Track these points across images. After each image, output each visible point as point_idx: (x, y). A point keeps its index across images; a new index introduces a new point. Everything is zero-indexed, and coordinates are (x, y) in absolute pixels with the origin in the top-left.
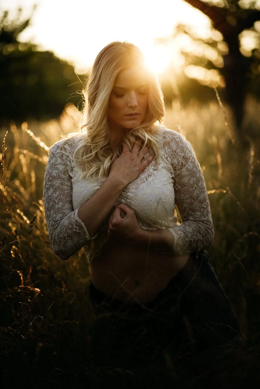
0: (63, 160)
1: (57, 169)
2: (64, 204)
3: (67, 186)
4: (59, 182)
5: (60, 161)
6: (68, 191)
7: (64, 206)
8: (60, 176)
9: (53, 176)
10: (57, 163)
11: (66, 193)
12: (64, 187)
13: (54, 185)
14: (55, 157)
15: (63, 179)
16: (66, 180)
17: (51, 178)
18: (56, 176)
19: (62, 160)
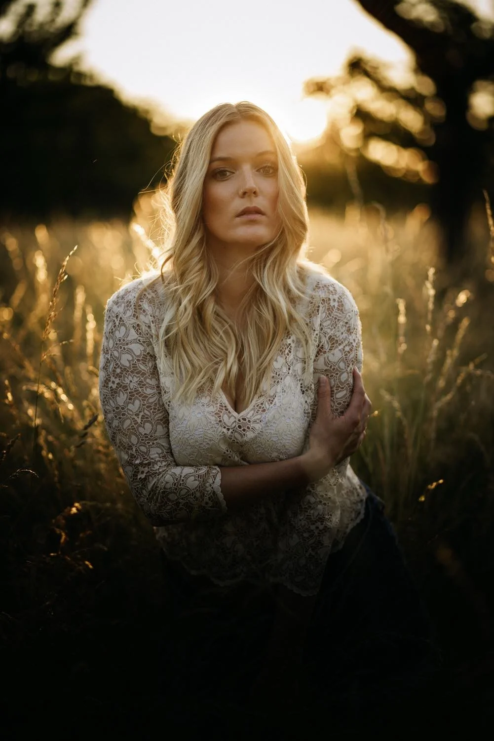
0: (140, 333)
1: (130, 352)
2: (155, 426)
3: (152, 388)
4: (135, 379)
5: (136, 336)
6: (155, 398)
7: (156, 431)
8: (137, 367)
9: (123, 366)
10: (130, 338)
11: (152, 402)
12: (146, 390)
13: (127, 386)
14: (124, 325)
15: (143, 373)
16: (147, 375)
17: (118, 371)
18: (129, 368)
19: (138, 333)
